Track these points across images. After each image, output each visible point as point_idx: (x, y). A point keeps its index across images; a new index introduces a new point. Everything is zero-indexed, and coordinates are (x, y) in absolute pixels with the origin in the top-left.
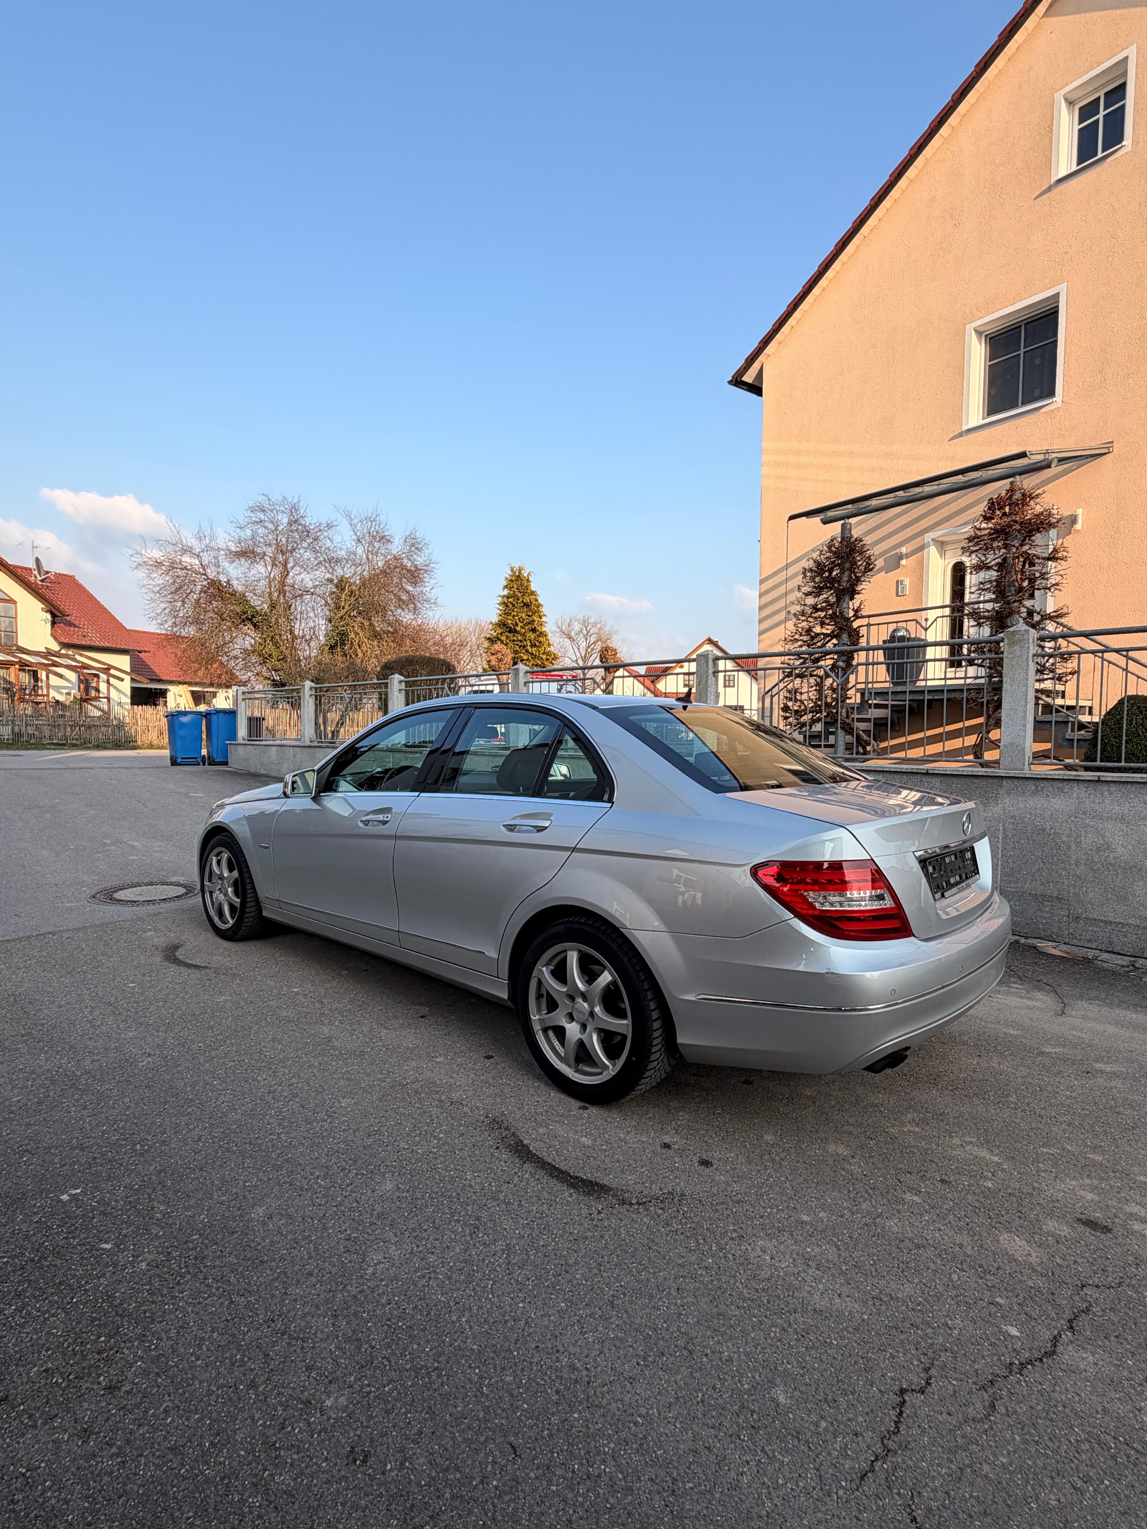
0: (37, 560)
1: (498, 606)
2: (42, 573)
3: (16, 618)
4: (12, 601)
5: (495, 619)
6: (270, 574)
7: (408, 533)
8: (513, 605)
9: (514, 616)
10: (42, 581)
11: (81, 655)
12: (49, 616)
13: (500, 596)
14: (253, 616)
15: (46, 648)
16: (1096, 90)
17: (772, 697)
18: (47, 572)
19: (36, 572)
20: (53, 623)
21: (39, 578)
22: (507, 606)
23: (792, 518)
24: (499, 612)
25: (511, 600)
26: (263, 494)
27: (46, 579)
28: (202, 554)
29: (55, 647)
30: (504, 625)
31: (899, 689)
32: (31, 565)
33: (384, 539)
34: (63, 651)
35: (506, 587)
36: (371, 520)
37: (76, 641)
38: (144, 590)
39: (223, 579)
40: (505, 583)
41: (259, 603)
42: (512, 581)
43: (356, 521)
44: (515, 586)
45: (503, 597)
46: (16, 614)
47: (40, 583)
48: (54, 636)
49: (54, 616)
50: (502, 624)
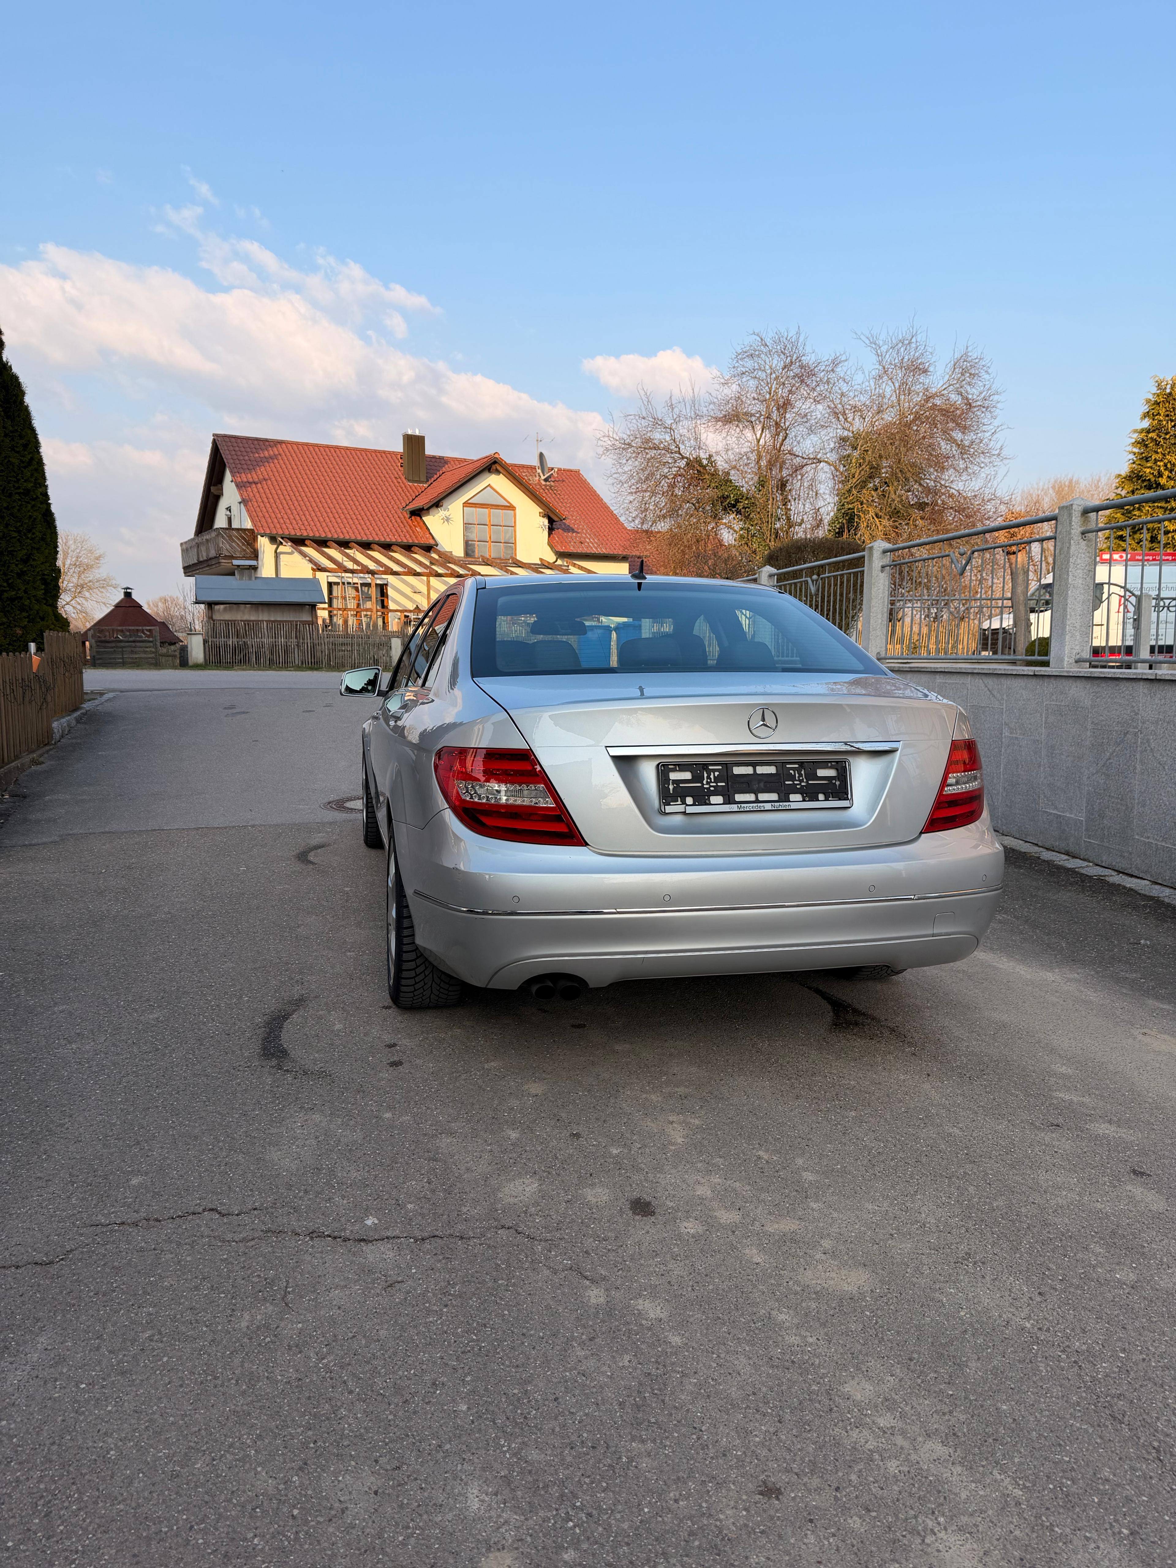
0: (541, 455)
1: (1130, 448)
2: (546, 470)
3: (514, 526)
4: (511, 508)
5: (1124, 469)
6: (759, 441)
7: (957, 355)
8: (1157, 444)
9: (1156, 461)
10: (546, 480)
11: (574, 565)
12: (546, 521)
13: (1135, 431)
14: (737, 501)
15: (541, 559)
18: (552, 469)
19: (539, 471)
20: (551, 530)
21: (543, 477)
22: (1146, 446)
24: (1132, 456)
25: (1153, 435)
26: (754, 333)
27: (550, 477)
28: (674, 427)
29: (551, 557)
30: (1139, 477)
32: (535, 462)
33: (917, 369)
34: (559, 562)
35: (1146, 415)
36: (906, 342)
37: (572, 549)
38: (611, 481)
39: (703, 455)
40: (1145, 408)
41: (745, 482)
42: (1157, 403)
43: (884, 348)
44: (1162, 412)
45: (1142, 431)
46: (515, 522)
47: (544, 483)
48: (550, 544)
49: (551, 521)
50: (1134, 477)
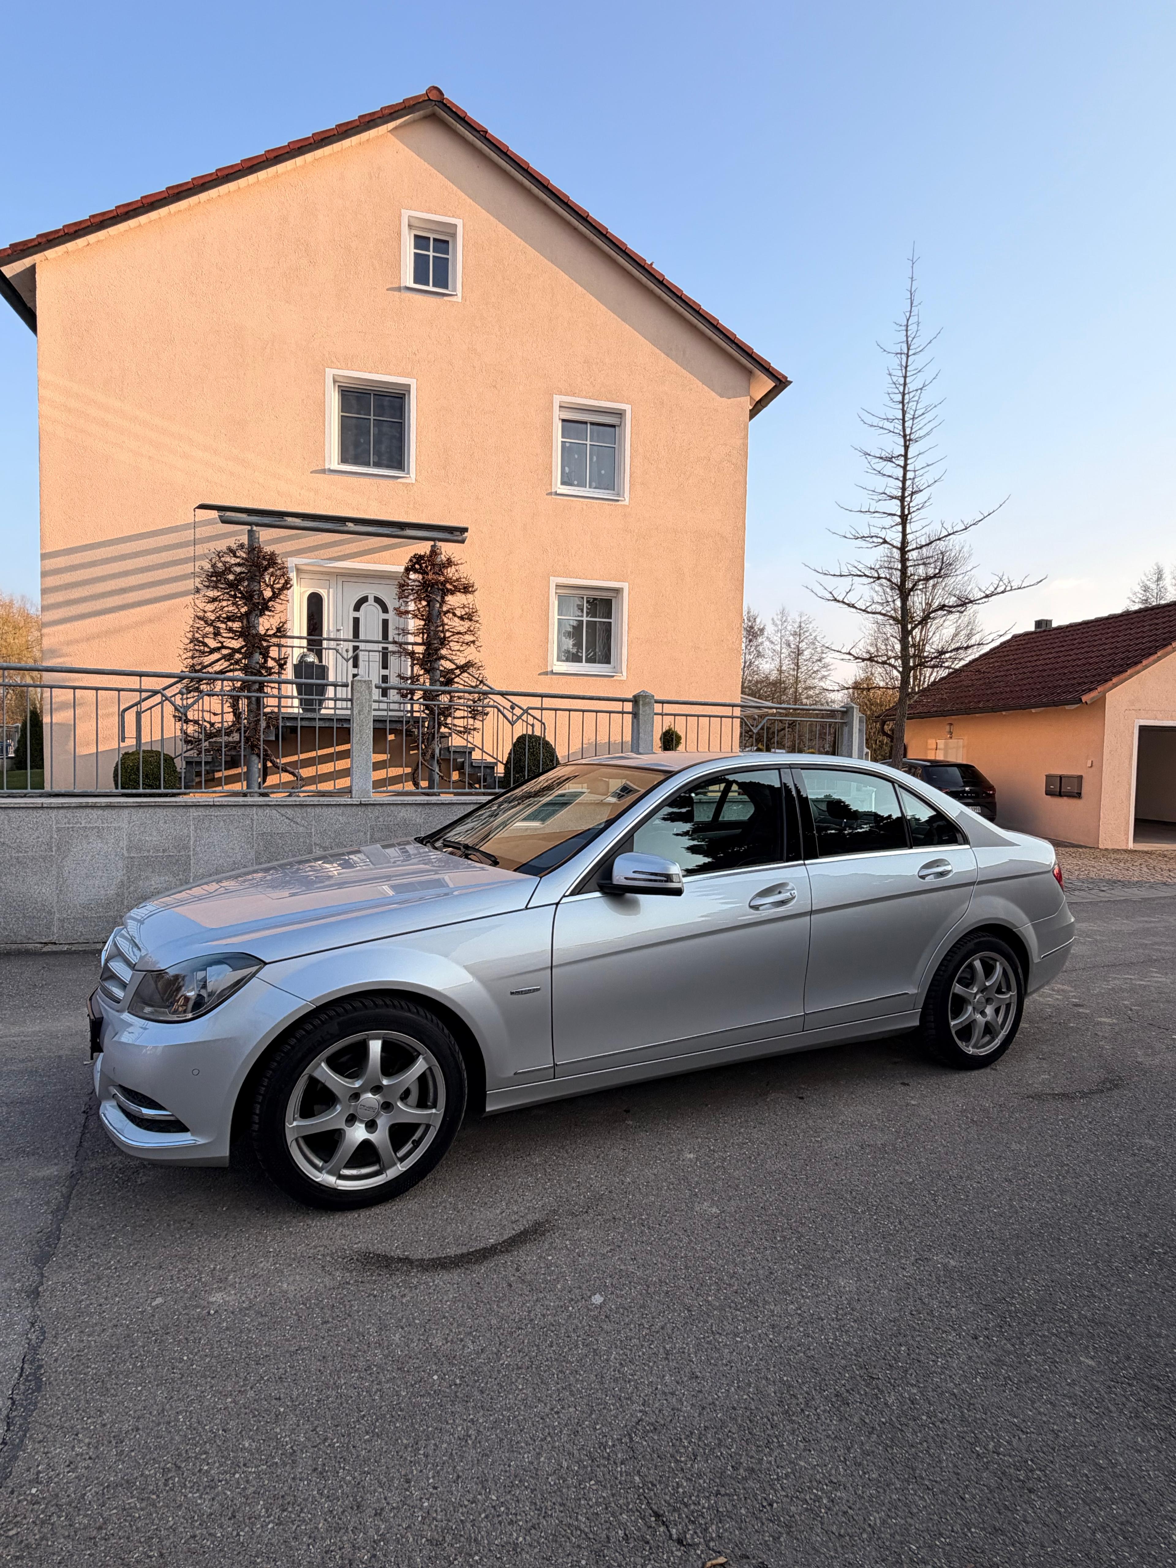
16: (430, 230)
17: (139, 715)
23: (202, 507)
31: (309, 715)
